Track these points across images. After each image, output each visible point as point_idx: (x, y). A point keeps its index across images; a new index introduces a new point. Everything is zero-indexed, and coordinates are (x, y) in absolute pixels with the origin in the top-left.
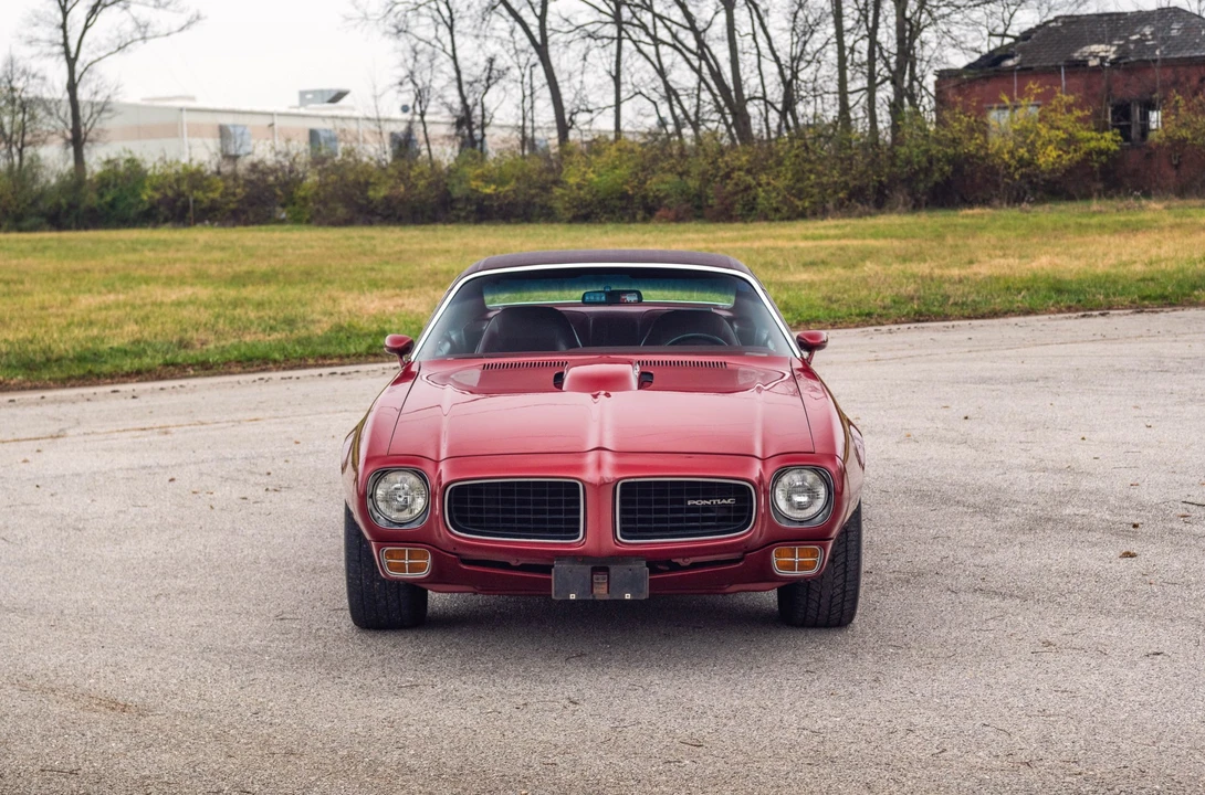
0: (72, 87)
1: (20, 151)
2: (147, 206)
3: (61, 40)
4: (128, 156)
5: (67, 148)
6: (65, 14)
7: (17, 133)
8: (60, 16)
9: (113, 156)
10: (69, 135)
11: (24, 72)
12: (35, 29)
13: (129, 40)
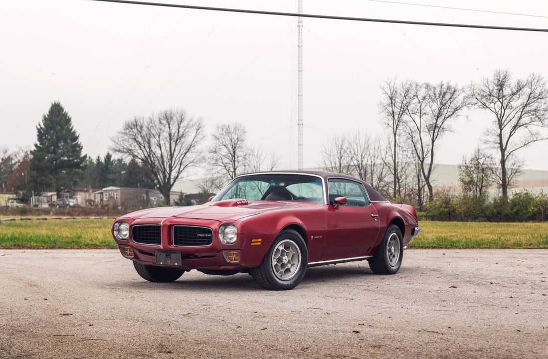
0: (503, 162)
1: (481, 190)
2: (531, 214)
3: (499, 142)
4: (526, 192)
5: (500, 188)
6: (501, 130)
7: (480, 181)
8: (499, 130)
9: (518, 192)
10: (501, 182)
11: (484, 156)
12: (488, 137)
13: (530, 141)
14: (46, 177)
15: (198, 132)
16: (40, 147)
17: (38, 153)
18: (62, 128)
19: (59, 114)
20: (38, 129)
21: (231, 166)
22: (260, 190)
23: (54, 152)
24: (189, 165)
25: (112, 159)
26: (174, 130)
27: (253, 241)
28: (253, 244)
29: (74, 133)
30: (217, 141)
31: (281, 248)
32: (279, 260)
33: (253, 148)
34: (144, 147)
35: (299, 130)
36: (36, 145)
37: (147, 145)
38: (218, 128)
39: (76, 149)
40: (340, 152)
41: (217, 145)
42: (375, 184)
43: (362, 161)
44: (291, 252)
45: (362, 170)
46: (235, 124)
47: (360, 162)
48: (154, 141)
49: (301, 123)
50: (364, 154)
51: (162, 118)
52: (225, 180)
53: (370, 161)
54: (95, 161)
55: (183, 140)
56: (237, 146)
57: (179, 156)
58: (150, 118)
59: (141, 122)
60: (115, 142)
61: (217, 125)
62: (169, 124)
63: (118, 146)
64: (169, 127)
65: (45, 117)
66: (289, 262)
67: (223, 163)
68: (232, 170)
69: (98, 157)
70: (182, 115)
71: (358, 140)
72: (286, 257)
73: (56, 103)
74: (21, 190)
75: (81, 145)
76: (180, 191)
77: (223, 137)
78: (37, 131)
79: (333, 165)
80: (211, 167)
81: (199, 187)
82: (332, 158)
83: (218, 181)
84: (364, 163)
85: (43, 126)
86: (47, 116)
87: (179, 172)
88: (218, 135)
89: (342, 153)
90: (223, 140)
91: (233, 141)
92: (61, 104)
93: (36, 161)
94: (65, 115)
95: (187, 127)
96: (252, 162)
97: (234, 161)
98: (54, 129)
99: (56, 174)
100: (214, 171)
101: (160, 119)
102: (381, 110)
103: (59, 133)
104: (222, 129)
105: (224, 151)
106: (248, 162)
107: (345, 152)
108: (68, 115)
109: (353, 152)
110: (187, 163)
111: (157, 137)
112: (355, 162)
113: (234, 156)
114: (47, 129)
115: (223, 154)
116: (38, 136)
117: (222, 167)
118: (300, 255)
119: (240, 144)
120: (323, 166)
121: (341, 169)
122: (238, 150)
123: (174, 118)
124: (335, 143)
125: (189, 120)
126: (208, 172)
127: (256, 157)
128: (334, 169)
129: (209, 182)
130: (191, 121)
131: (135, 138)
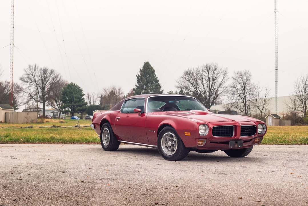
15: (225, 76)
16: (138, 86)
17: (137, 90)
18: (150, 76)
19: (148, 68)
20: (137, 77)
21: (243, 95)
22: (258, 108)
23: (146, 89)
24: (220, 95)
26: (211, 76)
29: (157, 78)
30: (235, 81)
33: (254, 85)
34: (194, 85)
35: (276, 73)
36: (136, 85)
38: (235, 73)
39: (158, 87)
41: (235, 83)
46: (245, 71)
48: (199, 82)
49: (277, 69)
51: (204, 68)
55: (216, 81)
56: (246, 83)
58: (197, 69)
59: (193, 70)
60: (178, 82)
61: (235, 71)
62: (208, 72)
63: (180, 85)
65: (141, 69)
67: (238, 93)
68: (243, 97)
69: (176, 92)
70: (216, 67)
73: (147, 62)
75: (160, 85)
76: (214, 109)
77: (238, 78)
78: (137, 78)
79: (301, 93)
80: (231, 96)
81: (224, 107)
82: (300, 89)
83: (235, 103)
85: (140, 75)
86: (142, 69)
87: (214, 99)
88: (235, 77)
89: (306, 85)
90: (238, 80)
91: (244, 80)
92: (149, 62)
93: (136, 94)
94: (152, 68)
95: (218, 73)
96: (254, 92)
97: (245, 92)
98: (146, 76)
103: (148, 79)
104: (238, 74)
105: (239, 86)
106: (252, 92)
108: (153, 68)
113: (245, 89)
114: (142, 76)
115: (238, 88)
116: (137, 80)
117: (237, 96)
119: (248, 82)
120: (295, 94)
121: (306, 96)
122: (247, 86)
123: (211, 69)
124: (301, 80)
125: (219, 69)
126: (230, 98)
127: (256, 89)
128: (301, 96)
129: (230, 104)
130: (221, 70)
131: (189, 80)
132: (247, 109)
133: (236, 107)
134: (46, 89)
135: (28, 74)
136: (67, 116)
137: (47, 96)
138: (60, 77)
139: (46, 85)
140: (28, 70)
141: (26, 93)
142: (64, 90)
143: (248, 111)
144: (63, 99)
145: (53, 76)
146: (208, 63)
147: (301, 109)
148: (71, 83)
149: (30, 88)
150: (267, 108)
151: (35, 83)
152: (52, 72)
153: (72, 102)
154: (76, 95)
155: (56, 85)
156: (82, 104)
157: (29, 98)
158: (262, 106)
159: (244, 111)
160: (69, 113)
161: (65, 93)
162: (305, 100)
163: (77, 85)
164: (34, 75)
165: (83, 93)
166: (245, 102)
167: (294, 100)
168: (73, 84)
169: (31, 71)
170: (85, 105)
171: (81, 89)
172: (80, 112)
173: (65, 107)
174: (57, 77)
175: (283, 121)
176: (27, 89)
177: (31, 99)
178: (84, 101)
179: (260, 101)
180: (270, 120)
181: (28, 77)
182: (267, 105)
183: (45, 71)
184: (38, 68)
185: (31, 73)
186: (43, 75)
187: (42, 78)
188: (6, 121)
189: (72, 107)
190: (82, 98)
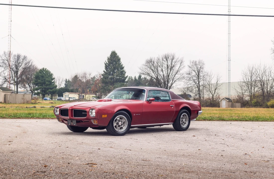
14: (109, 86)
15: (181, 64)
16: (106, 72)
17: (105, 76)
18: (116, 63)
19: (115, 56)
20: (105, 64)
21: (197, 81)
22: (211, 92)
23: (112, 75)
24: (177, 80)
25: (142, 77)
26: (169, 63)
27: (103, 115)
28: (103, 117)
29: (122, 65)
30: (191, 69)
31: (118, 119)
32: (118, 124)
33: (207, 72)
35: (229, 63)
36: (104, 71)
37: (156, 71)
39: (123, 73)
40: (251, 74)
41: (190, 71)
42: (269, 90)
43: (262, 78)
44: (123, 121)
45: (262, 83)
46: (199, 60)
47: (261, 79)
48: (159, 69)
49: (230, 60)
50: (263, 75)
51: (164, 57)
52: (194, 88)
53: (266, 78)
54: (134, 79)
55: (174, 68)
56: (200, 71)
57: (171, 76)
58: (158, 58)
59: (154, 59)
60: (141, 69)
61: (190, 61)
62: (167, 60)
63: (143, 72)
64: (167, 62)
65: (108, 58)
66: (122, 124)
67: (193, 79)
68: (198, 83)
69: (135, 77)
70: (174, 56)
71: (260, 68)
72: (121, 122)
73: (114, 51)
74: (98, 92)
75: (125, 71)
77: (193, 67)
78: (105, 65)
79: (248, 80)
80: (187, 81)
81: (181, 91)
82: (247, 77)
83: (191, 88)
84: (263, 79)
85: (107, 62)
86: (109, 58)
87: (172, 84)
88: (190, 66)
89: (252, 74)
90: (193, 68)
91: (198, 68)
92: (116, 52)
93: (104, 79)
94: (118, 57)
95: (175, 62)
96: (207, 79)
97: (199, 79)
98: (113, 64)
99: (114, 85)
100: (188, 83)
101: (162, 58)
102: (272, 53)
103: (115, 65)
104: (193, 63)
105: (194, 74)
106: (205, 79)
107: (253, 74)
109: (257, 74)
110: (176, 80)
111: (161, 67)
112: (259, 79)
113: (199, 76)
114: (109, 64)
115: (193, 75)
116: (105, 67)
117: (193, 81)
118: (127, 122)
119: (202, 70)
120: (242, 81)
121: (252, 82)
122: (201, 73)
123: (170, 58)
124: (248, 69)
125: (177, 58)
126: (186, 84)
127: (209, 76)
128: (248, 82)
129: (186, 89)
130: (178, 59)
131: (151, 68)
132: (200, 93)
133: (191, 91)
134: (19, 73)
135: (3, 60)
136: (38, 97)
137: (20, 79)
138: (32, 63)
139: (19, 70)
140: (3, 56)
141: (1, 76)
142: (37, 74)
143: (201, 95)
144: (36, 82)
145: (26, 62)
146: (166, 53)
147: (247, 93)
148: (43, 68)
149: (5, 72)
150: (218, 92)
151: (9, 67)
152: (25, 58)
153: (44, 85)
154: (48, 79)
155: (28, 70)
156: (53, 87)
157: (4, 80)
158: (214, 91)
159: (198, 95)
160: (41, 95)
161: (37, 77)
162: (251, 86)
163: (48, 70)
164: (8, 60)
165: (53, 77)
166: (199, 87)
167: (241, 86)
168: (45, 69)
169: (6, 57)
170: (55, 88)
171: (52, 73)
172: (50, 94)
173: (38, 89)
174: (29, 62)
175: (234, 104)
176: (2, 72)
177: (5, 81)
178: (54, 84)
179: (212, 86)
180: (224, 102)
181: (3, 62)
182: (219, 89)
183: (19, 57)
184: (12, 54)
185: (6, 59)
186: (17, 60)
187: (16, 63)
188: (5, 102)
189: (44, 89)
190: (53, 81)
